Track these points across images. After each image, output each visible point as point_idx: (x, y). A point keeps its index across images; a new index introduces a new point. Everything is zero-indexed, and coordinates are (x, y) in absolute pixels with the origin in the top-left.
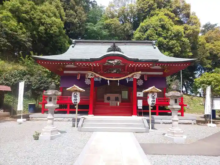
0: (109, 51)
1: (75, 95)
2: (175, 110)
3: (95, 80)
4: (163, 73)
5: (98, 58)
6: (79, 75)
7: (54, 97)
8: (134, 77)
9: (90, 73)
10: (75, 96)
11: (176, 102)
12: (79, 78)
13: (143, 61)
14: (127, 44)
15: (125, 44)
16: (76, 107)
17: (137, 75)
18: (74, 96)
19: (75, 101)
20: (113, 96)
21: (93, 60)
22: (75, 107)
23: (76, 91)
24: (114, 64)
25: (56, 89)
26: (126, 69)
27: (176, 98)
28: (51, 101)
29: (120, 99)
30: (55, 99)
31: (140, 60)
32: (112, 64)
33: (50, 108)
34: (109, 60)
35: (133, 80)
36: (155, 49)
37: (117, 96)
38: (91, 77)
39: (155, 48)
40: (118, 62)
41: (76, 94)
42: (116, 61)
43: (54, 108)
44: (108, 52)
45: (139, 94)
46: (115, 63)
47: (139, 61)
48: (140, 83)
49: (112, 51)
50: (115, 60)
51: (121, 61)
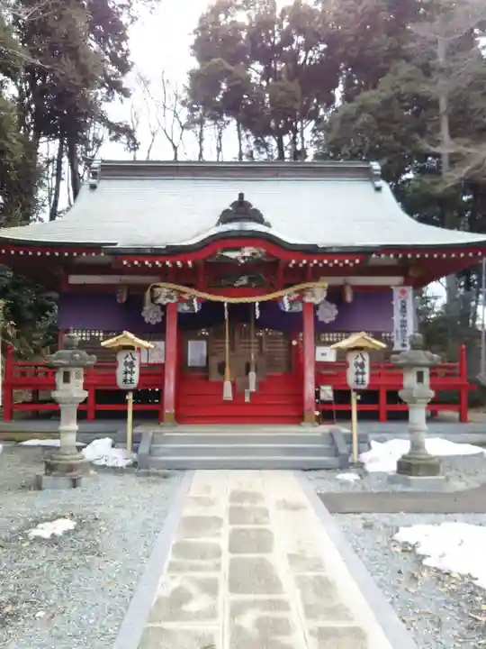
0: (223, 221)
1: (128, 360)
2: (418, 400)
3: (180, 310)
4: (405, 280)
5: (190, 243)
6: (121, 289)
8: (307, 300)
9: (165, 290)
12: (124, 300)
13: (334, 250)
14: (281, 173)
15: (276, 176)
16: (129, 398)
17: (317, 292)
18: (126, 362)
21: (173, 251)
22: (126, 398)
24: (242, 261)
26: (281, 274)
27: (420, 369)
30: (78, 376)
31: (324, 248)
32: (236, 260)
34: (225, 250)
35: (301, 309)
36: (378, 193)
38: (168, 300)
39: (378, 189)
40: (254, 254)
41: (132, 357)
42: (247, 252)
45: (323, 354)
46: (244, 258)
47: (320, 251)
48: (328, 314)
49: (233, 220)
50: (245, 249)
51: (263, 250)
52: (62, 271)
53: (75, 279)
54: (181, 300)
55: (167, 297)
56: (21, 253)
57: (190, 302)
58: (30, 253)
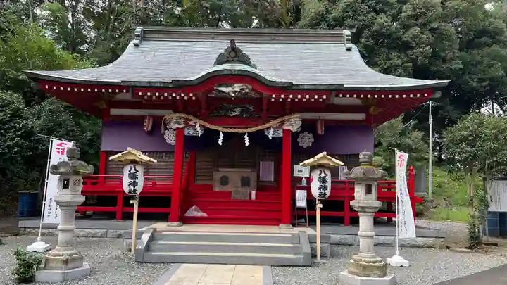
0: (219, 62)
1: (132, 172)
2: (367, 210)
3: (186, 133)
4: (367, 116)
5: (192, 78)
6: (149, 119)
7: (76, 177)
9: (174, 118)
10: (133, 176)
11: (369, 191)
12: (149, 129)
13: (306, 87)
14: (277, 38)
15: (272, 40)
16: (135, 202)
17: (294, 122)
18: (130, 174)
19: (132, 188)
20: (235, 175)
22: (131, 202)
23: (134, 162)
24: (233, 95)
25: (79, 159)
26: (265, 107)
27: (369, 183)
28: (68, 188)
29: (253, 183)
30: (76, 183)
31: (298, 85)
32: (228, 93)
33: (65, 204)
34: (220, 86)
36: (348, 53)
37: (245, 175)
38: (178, 126)
39: (349, 49)
40: (242, 89)
41: (135, 169)
42: (237, 87)
43: (75, 204)
44: (219, 64)
45: (300, 171)
46: (235, 92)
47: (294, 88)
48: (306, 140)
49: (227, 62)
50: (235, 85)
51: (250, 87)
52: (104, 106)
53: (114, 112)
54: (187, 125)
55: (176, 122)
56: (62, 89)
57: (194, 127)
58: (69, 89)
